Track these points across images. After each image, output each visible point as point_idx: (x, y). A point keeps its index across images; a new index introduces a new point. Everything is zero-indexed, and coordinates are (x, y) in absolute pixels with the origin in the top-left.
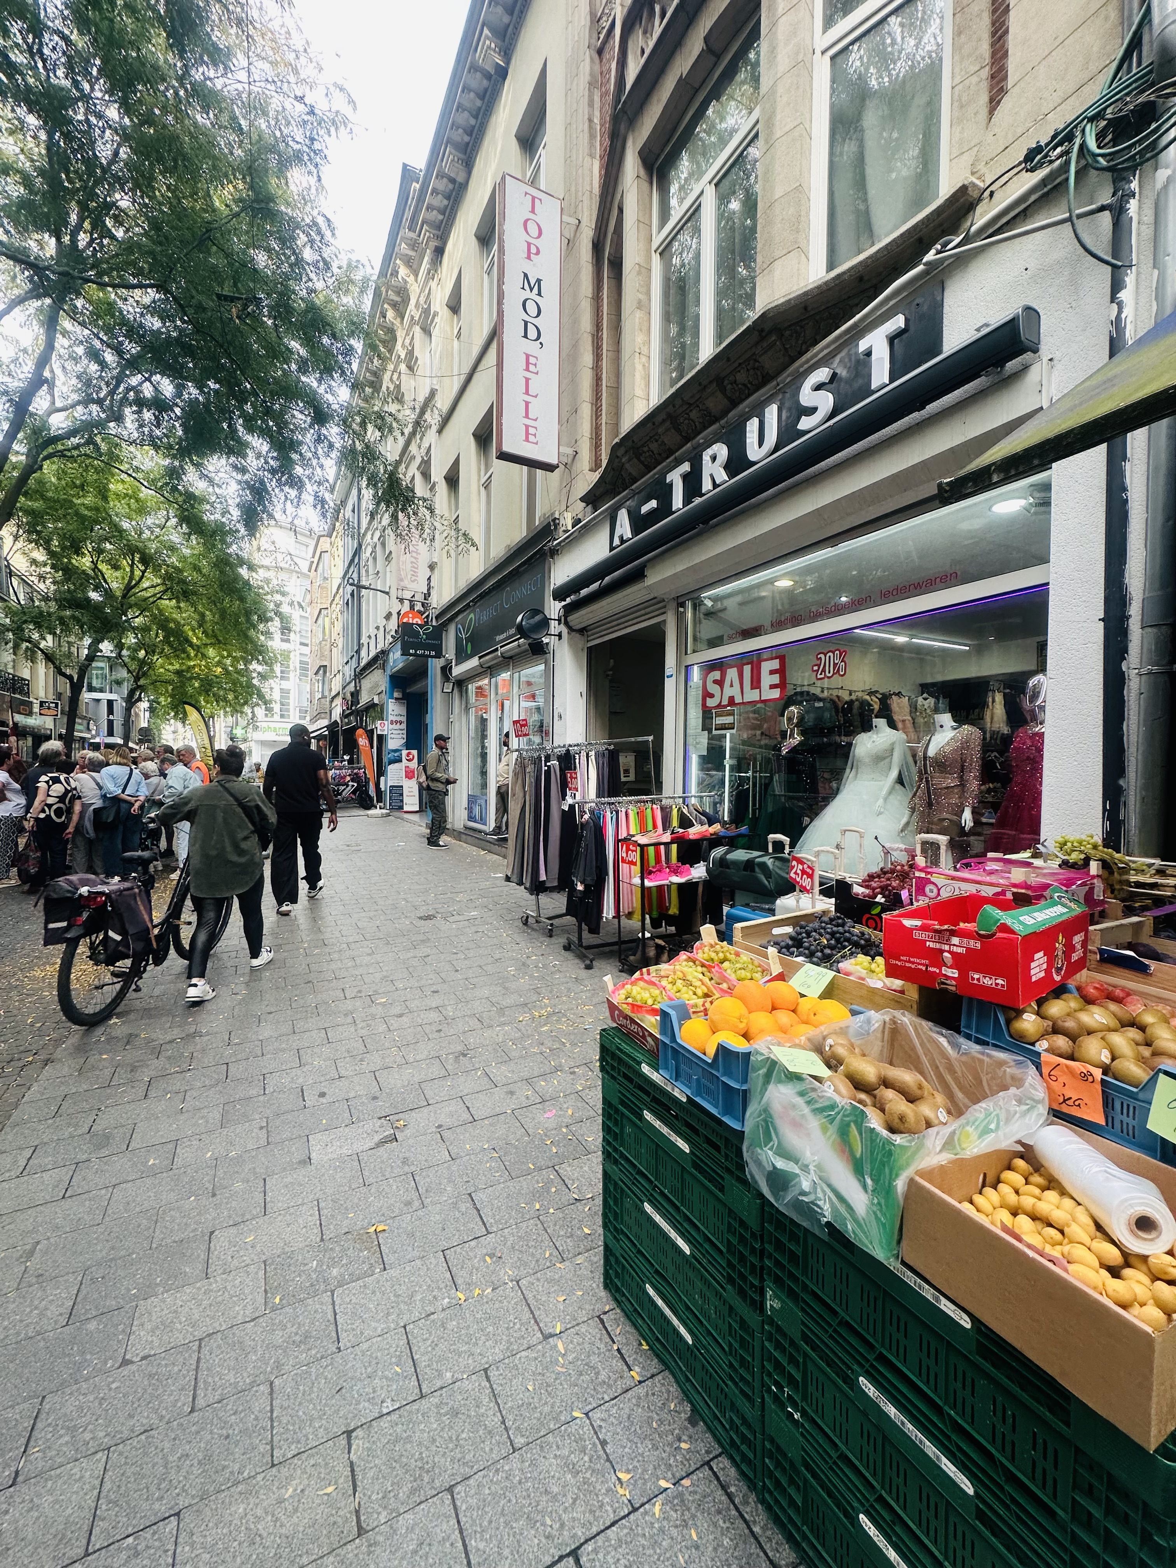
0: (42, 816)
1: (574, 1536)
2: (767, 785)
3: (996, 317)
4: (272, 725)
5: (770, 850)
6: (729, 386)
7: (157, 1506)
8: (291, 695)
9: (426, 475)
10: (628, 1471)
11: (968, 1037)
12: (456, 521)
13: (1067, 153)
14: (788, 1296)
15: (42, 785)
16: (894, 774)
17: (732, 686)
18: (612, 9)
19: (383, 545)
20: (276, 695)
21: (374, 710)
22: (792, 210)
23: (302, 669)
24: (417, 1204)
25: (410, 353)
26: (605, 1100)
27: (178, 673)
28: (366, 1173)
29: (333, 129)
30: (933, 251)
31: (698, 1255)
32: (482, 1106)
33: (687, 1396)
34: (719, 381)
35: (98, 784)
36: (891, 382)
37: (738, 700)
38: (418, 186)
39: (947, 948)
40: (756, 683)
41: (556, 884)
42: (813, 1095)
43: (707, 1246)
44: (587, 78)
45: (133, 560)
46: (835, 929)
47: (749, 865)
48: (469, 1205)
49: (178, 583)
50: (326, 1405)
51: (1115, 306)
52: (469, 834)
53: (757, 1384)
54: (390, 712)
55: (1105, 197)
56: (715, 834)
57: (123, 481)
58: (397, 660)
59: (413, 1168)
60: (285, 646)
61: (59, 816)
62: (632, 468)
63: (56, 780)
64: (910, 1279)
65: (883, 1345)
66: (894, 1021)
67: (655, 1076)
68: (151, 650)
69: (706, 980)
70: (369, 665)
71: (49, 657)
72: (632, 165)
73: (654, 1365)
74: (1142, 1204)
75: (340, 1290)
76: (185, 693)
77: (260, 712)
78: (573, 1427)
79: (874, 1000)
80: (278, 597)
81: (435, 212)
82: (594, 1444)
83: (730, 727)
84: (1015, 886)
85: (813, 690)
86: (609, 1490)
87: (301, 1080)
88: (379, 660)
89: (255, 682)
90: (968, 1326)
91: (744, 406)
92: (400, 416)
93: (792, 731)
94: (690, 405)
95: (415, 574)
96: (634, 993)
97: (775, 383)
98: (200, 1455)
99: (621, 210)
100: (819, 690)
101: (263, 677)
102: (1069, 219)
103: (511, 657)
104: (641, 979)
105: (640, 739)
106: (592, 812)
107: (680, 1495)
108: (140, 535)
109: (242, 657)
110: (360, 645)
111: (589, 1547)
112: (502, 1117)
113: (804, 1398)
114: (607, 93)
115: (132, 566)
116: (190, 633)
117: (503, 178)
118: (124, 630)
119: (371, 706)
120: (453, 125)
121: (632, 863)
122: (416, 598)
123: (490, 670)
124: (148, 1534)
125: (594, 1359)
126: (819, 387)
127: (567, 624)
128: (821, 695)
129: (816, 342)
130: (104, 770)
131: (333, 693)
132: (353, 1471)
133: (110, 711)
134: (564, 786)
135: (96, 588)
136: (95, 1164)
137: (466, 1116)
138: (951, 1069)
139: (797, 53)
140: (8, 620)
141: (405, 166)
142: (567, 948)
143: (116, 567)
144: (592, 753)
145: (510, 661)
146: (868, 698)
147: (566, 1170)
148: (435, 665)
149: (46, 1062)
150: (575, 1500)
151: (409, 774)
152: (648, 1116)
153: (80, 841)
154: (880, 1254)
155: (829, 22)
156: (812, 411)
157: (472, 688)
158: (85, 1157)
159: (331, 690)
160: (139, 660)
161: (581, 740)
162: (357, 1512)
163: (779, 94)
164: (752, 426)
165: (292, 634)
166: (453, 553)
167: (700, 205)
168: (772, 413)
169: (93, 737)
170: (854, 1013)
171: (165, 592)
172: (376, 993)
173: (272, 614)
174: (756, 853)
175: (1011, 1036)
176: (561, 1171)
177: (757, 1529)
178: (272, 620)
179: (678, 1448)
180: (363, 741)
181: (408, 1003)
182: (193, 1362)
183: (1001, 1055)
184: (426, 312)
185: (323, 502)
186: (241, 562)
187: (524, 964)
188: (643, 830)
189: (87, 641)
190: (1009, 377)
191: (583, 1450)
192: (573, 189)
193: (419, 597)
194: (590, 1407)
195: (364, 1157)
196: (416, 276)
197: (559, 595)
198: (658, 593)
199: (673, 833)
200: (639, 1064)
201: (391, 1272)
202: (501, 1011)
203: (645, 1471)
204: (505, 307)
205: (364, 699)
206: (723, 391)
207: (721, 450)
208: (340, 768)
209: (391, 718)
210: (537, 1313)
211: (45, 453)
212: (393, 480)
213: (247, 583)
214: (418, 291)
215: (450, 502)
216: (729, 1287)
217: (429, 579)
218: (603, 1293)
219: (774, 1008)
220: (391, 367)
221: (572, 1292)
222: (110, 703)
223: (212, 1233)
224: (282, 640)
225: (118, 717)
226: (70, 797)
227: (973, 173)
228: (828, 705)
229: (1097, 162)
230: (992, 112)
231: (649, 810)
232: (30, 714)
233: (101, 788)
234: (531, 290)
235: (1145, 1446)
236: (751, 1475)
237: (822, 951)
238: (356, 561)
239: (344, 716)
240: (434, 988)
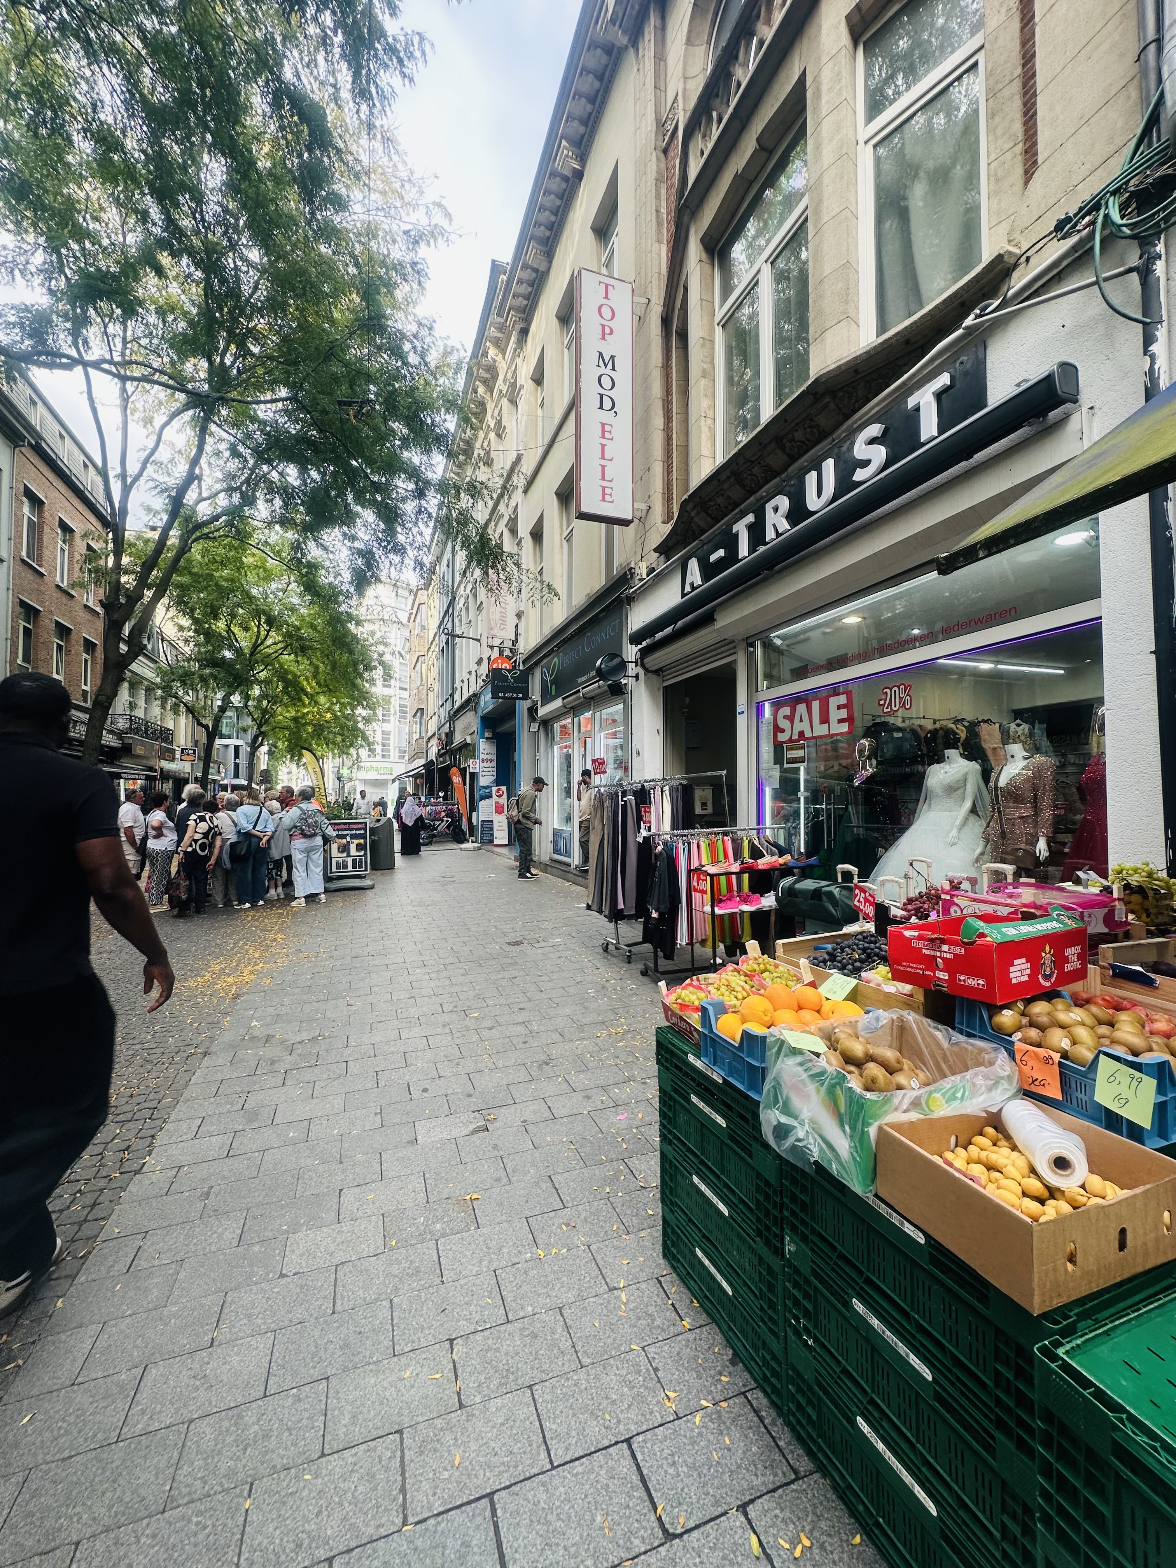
0: (190, 849)
1: (629, 1430)
2: (841, 818)
3: (1035, 373)
4: (374, 765)
5: (840, 880)
6: (788, 444)
7: (312, 1371)
8: (392, 737)
9: (513, 531)
10: (675, 1391)
11: (961, 1032)
12: (541, 572)
13: (1093, 223)
14: (801, 1240)
15: (191, 823)
16: (968, 804)
17: (801, 721)
18: (675, 115)
19: (475, 596)
20: (379, 738)
21: (468, 749)
22: (840, 285)
23: (401, 711)
24: (505, 1180)
25: (499, 423)
26: (661, 1090)
27: (295, 719)
28: (463, 1154)
29: (432, 241)
30: (972, 316)
31: (736, 1216)
32: (562, 1107)
33: (729, 1343)
34: (778, 440)
35: (233, 821)
36: (941, 433)
37: (808, 734)
38: (505, 278)
39: (938, 954)
40: (825, 719)
41: (633, 912)
42: (810, 1064)
43: (741, 1207)
44: (654, 175)
45: (259, 621)
46: (866, 945)
47: (817, 894)
48: (549, 1184)
49: (297, 640)
50: (433, 1319)
51: (1148, 359)
52: (558, 868)
53: (781, 1322)
54: (481, 750)
55: (1134, 260)
56: (785, 864)
57: (254, 555)
58: (487, 702)
59: (502, 1153)
60: (386, 691)
61: (203, 851)
62: (700, 521)
63: (202, 819)
64: (883, 1209)
65: (869, 1270)
66: (901, 1019)
67: (698, 1064)
68: (274, 700)
69: (747, 987)
70: (462, 707)
71: (190, 710)
72: (694, 250)
73: (703, 1318)
74: (1059, 1147)
75: (443, 1240)
76: (300, 738)
77: (364, 753)
78: (631, 1356)
79: (888, 1001)
80: (381, 648)
81: (520, 299)
82: (648, 1370)
83: (801, 760)
84: (1025, 906)
85: (892, 720)
86: (658, 1402)
87: (407, 1077)
88: (472, 702)
89: (360, 725)
90: (923, 1242)
91: (803, 461)
92: (490, 484)
93: (864, 763)
94: (753, 462)
95: (504, 622)
96: (683, 995)
97: (830, 439)
98: (341, 1343)
99: (686, 289)
100: (900, 720)
101: (367, 720)
102: (1097, 283)
103: (592, 698)
104: (690, 985)
105: (715, 773)
106: (665, 843)
107: (719, 1412)
108: (265, 600)
109: (349, 703)
110: (454, 689)
111: (640, 1438)
112: (579, 1117)
113: (816, 1327)
114: (672, 186)
115: (258, 627)
116: (305, 683)
117: (580, 272)
118: (252, 683)
119: (465, 746)
120: (536, 223)
121: (703, 892)
122: (505, 645)
123: (574, 710)
124: (307, 1388)
125: (651, 1309)
126: (872, 441)
127: (643, 666)
128: (900, 725)
129: (869, 400)
130: (239, 809)
131: (429, 734)
132: (455, 1366)
133: (237, 756)
134: (639, 819)
135: (230, 647)
136: (249, 1133)
137: (547, 1114)
138: (945, 1059)
139: (841, 147)
140: (158, 680)
141: (494, 261)
142: (644, 973)
143: (246, 629)
144: (666, 788)
145: (591, 702)
146: (953, 726)
147: (634, 1163)
148: (523, 706)
149: (205, 1054)
150: (629, 1406)
151: (499, 810)
152: (694, 1099)
153: (218, 873)
154: (857, 1188)
155: (870, 118)
156: (866, 463)
157: (556, 727)
158: (241, 1127)
159: (427, 731)
160: (262, 709)
161: (659, 775)
162: (459, 1394)
163: (825, 185)
164: (811, 478)
165: (393, 681)
166: (538, 604)
167: (757, 282)
168: (829, 466)
169: (223, 779)
170: (867, 1012)
171: (285, 648)
172: (470, 1008)
173: (375, 663)
174: (824, 883)
175: (993, 1029)
176: (630, 1164)
177: (781, 1443)
178: (375, 668)
179: (720, 1380)
180: (456, 779)
181: (498, 1018)
182: (332, 1280)
183: (980, 1044)
184: (513, 385)
185: (421, 565)
186: (350, 617)
187: (603, 987)
188: (715, 861)
189: (220, 695)
190: (1050, 427)
191: (639, 1372)
192: (643, 273)
193: (508, 644)
194: (646, 1343)
195: (461, 1142)
196: (504, 354)
197: (636, 639)
198: (728, 635)
199: (742, 863)
200: (686, 1054)
201: (484, 1230)
202: (581, 1027)
203: (689, 1393)
204: (583, 385)
205: (458, 739)
206: (783, 448)
207: (783, 502)
208: (436, 805)
209: (482, 756)
210: (604, 1271)
211: (194, 537)
212: (484, 539)
213: (355, 637)
214: (505, 367)
215: (535, 554)
216: (758, 1239)
217: (517, 626)
218: (662, 1261)
219: (800, 1008)
220: (481, 435)
221: (635, 1257)
222: (237, 748)
223: (341, 1190)
224: (384, 686)
225: (243, 761)
226: (212, 833)
227: (1009, 241)
228: (908, 736)
229: (1121, 231)
230: (1026, 183)
231: (720, 842)
232: (173, 760)
233: (236, 825)
234: (606, 366)
235: (1030, 1310)
236: (779, 1403)
237: (853, 964)
238: (451, 611)
239: (439, 755)
240: (521, 1006)
